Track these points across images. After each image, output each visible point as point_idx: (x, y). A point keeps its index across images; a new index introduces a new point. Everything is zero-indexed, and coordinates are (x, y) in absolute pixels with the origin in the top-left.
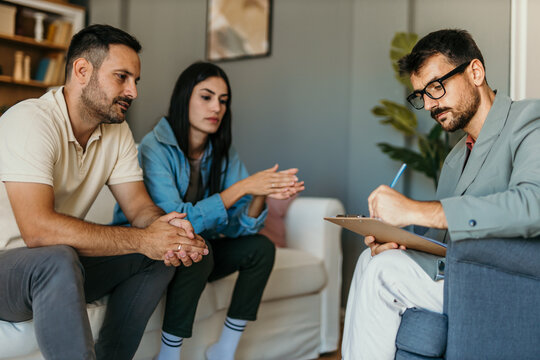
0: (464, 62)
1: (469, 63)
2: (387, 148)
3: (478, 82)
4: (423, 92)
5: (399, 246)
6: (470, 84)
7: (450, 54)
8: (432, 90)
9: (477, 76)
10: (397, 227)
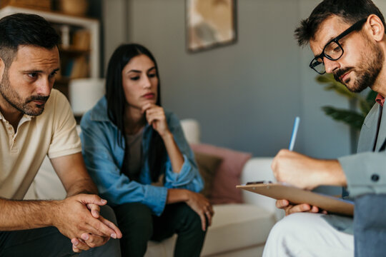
0: (360, 19)
1: (366, 20)
2: (330, 111)
3: (378, 37)
4: (322, 55)
5: (311, 207)
6: (369, 40)
7: (344, 14)
8: (332, 53)
9: (377, 31)
10: (306, 189)
